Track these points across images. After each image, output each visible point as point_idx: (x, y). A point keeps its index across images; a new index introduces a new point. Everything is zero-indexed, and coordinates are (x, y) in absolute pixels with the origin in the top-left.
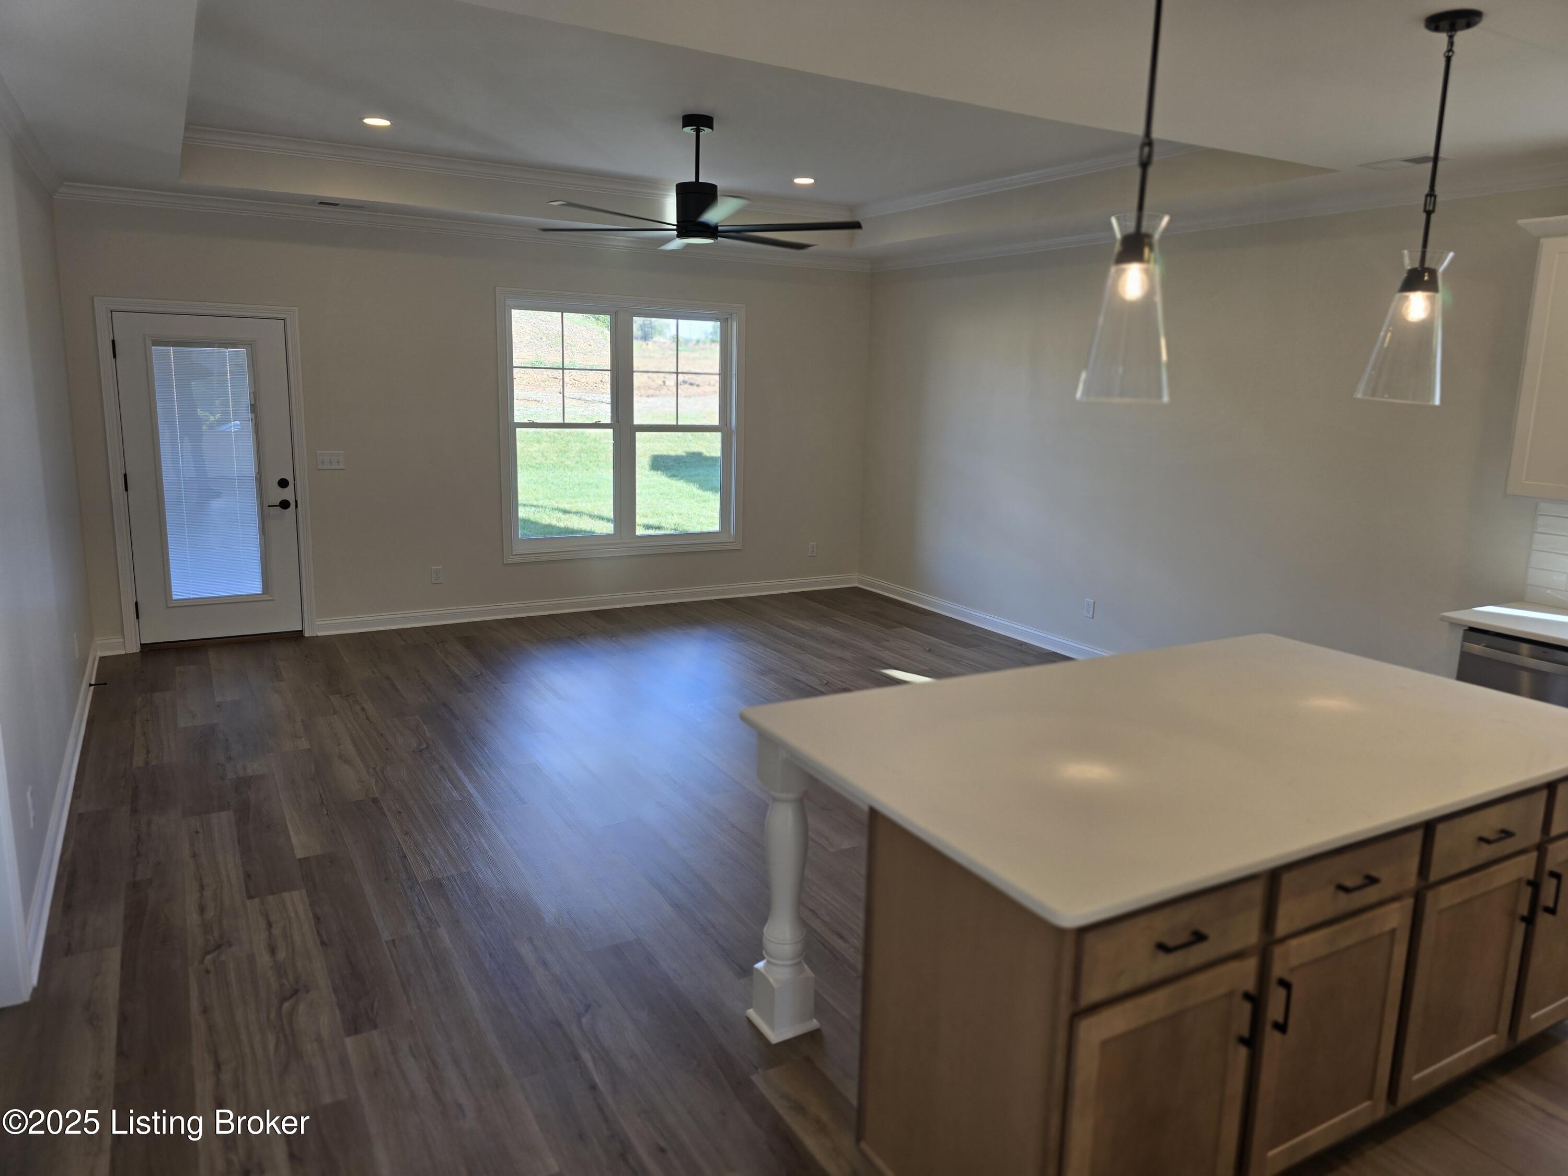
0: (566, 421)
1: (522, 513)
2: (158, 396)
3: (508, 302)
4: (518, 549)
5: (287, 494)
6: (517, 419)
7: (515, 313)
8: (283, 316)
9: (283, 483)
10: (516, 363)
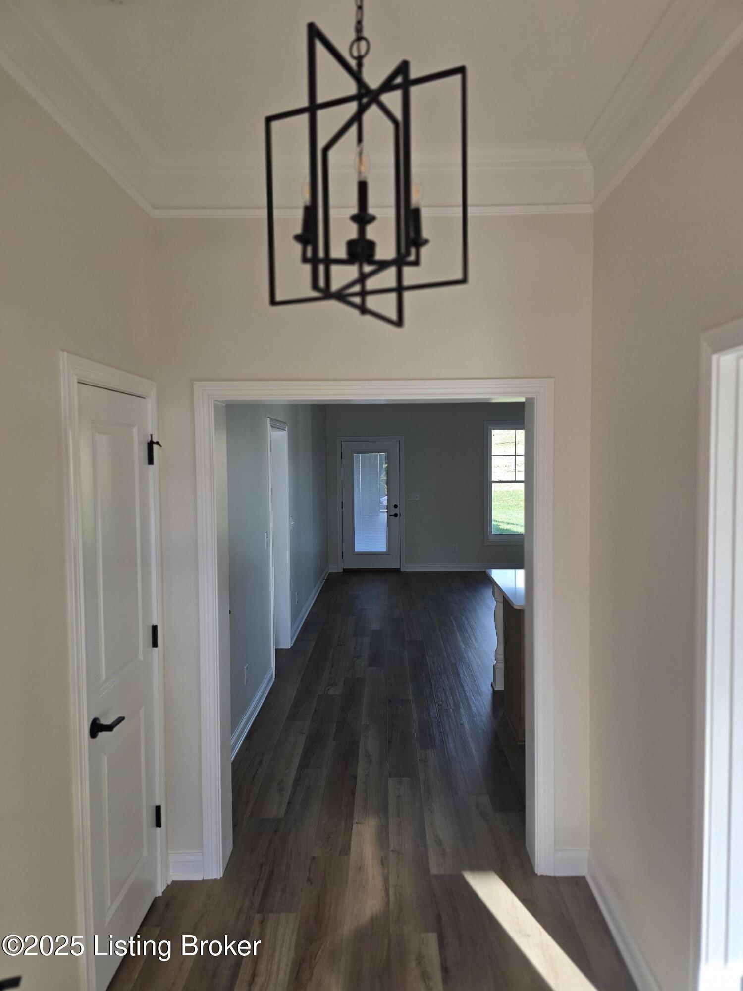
0: (516, 480)
1: (494, 523)
2: (355, 473)
3: (490, 427)
4: (491, 538)
5: (397, 511)
6: (494, 479)
7: (494, 432)
8: (398, 440)
9: (396, 506)
10: (493, 454)
